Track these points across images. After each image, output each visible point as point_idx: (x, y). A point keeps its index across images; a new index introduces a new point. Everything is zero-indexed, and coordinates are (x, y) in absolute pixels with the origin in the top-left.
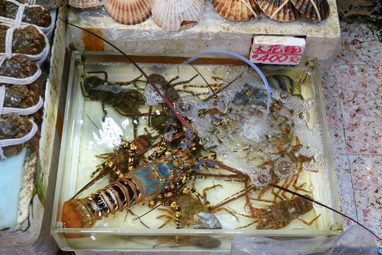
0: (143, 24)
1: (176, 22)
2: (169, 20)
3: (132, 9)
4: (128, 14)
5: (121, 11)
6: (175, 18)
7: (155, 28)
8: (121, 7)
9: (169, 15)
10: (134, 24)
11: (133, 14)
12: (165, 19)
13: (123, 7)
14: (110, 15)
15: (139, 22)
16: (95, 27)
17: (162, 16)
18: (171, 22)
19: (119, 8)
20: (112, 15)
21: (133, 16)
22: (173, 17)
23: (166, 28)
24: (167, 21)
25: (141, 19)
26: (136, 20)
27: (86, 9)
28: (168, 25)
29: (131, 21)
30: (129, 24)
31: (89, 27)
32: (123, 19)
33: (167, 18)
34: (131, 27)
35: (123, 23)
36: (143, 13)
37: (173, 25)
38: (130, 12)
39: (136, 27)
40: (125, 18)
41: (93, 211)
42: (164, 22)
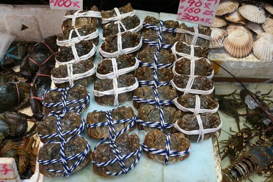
0: (247, 57)
1: (270, 57)
2: (265, 55)
3: (242, 49)
4: (240, 51)
5: (235, 50)
6: (270, 54)
7: (255, 60)
8: (236, 47)
9: (266, 52)
10: (242, 58)
11: (242, 51)
12: (263, 54)
13: (237, 47)
14: (227, 53)
15: (245, 57)
16: (218, 59)
17: (261, 52)
18: (267, 56)
19: (234, 48)
20: (229, 52)
21: (242, 52)
22: (268, 53)
23: (263, 60)
24: (264, 56)
25: (247, 54)
26: (244, 55)
27: (213, 49)
28: (265, 58)
29: (241, 56)
30: (239, 58)
31: (215, 60)
32: (236, 54)
33: (264, 54)
34: (241, 60)
35: (235, 57)
36: (248, 51)
37: (268, 58)
38: (241, 50)
39: (244, 59)
40: (238, 54)
41: (234, 177)
42: (262, 56)
